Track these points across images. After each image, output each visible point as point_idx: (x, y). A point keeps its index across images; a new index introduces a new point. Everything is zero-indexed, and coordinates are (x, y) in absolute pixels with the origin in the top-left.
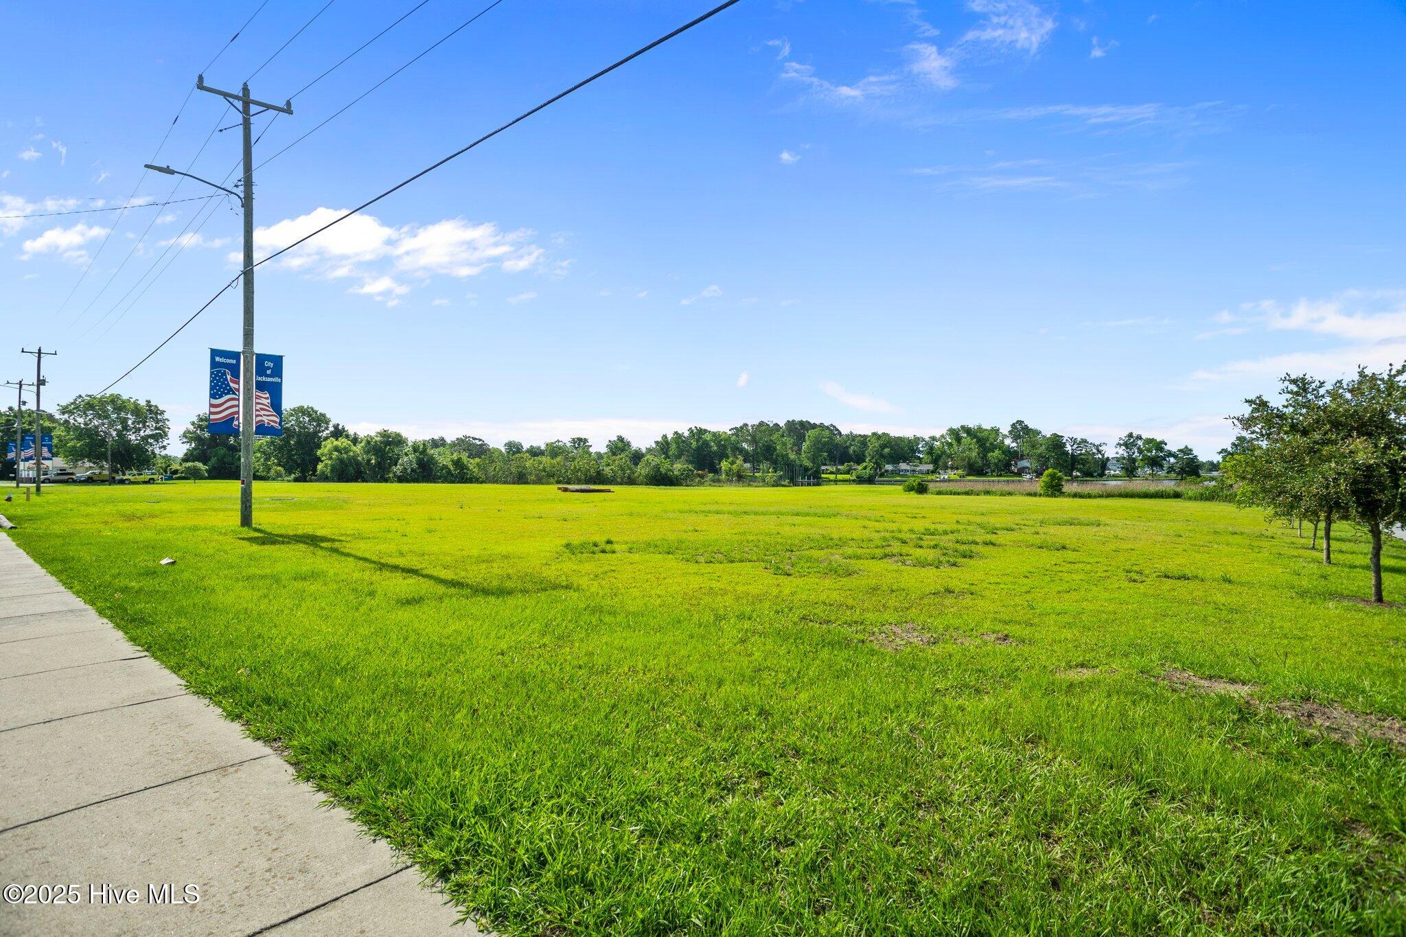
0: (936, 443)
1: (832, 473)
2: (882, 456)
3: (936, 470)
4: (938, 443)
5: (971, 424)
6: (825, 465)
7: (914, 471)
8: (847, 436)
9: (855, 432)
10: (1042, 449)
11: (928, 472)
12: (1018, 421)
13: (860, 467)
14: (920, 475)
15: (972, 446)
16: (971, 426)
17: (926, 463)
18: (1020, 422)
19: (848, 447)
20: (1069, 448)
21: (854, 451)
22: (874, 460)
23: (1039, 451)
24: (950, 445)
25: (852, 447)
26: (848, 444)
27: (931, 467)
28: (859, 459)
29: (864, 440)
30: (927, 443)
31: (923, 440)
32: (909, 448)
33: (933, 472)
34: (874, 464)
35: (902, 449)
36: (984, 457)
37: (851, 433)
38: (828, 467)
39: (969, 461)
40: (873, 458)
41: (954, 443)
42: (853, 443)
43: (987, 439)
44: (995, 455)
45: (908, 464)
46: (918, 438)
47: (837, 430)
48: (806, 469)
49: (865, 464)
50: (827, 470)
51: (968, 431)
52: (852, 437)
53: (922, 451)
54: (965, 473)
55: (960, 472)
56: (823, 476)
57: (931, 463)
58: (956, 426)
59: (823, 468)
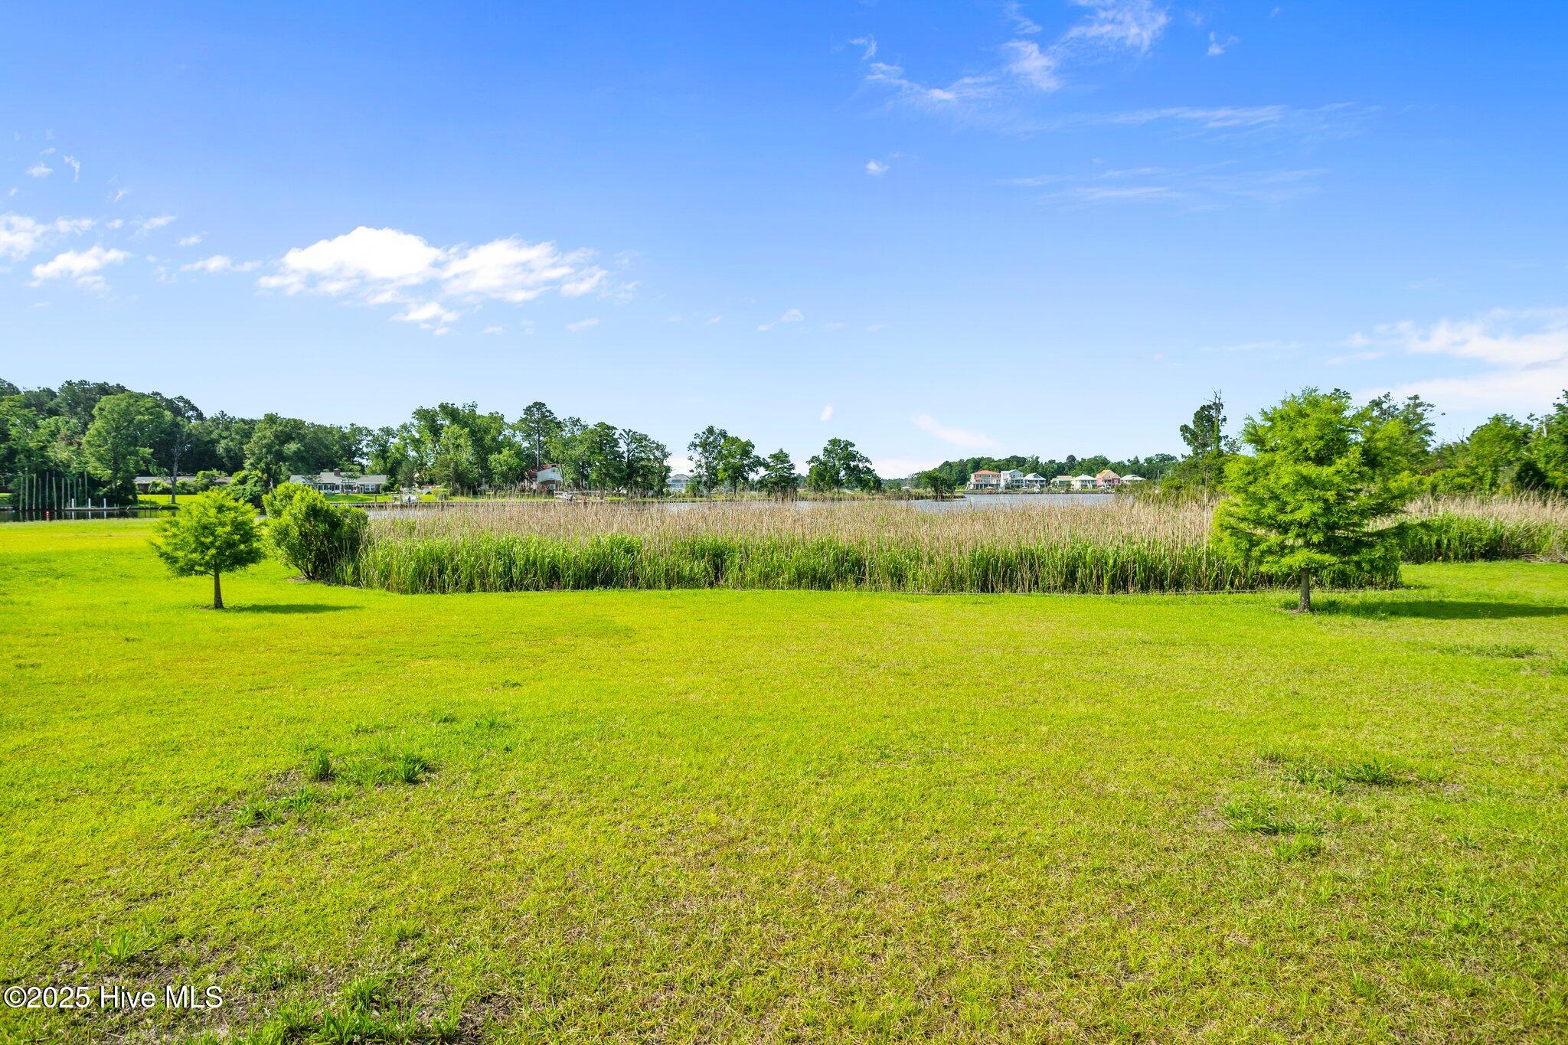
0: (392, 440)
1: (165, 491)
2: (280, 457)
3: (392, 485)
4: (396, 441)
5: (459, 403)
6: (147, 474)
7: (350, 487)
8: (213, 420)
9: (230, 414)
10: (579, 451)
11: (377, 491)
12: (536, 404)
13: (233, 480)
14: (361, 496)
15: (462, 441)
16: (459, 405)
17: (374, 473)
18: (539, 406)
19: (214, 442)
20: (622, 447)
21: (228, 450)
22: (262, 465)
23: (578, 452)
24: (417, 443)
25: (223, 443)
26: (214, 436)
27: (383, 480)
28: (233, 464)
29: (248, 428)
30: (375, 440)
31: (369, 433)
32: (343, 447)
33: (388, 489)
34: (263, 472)
35: (327, 447)
36: (483, 461)
37: (223, 414)
38: (157, 480)
39: (456, 470)
40: (260, 460)
41: (427, 437)
42: (225, 434)
43: (487, 431)
44: (499, 460)
45: (337, 474)
46: (360, 430)
47: (194, 408)
48: (95, 483)
49: (242, 474)
50: (156, 485)
51: (452, 413)
52: (224, 422)
53: (367, 454)
54: (448, 491)
55: (439, 488)
56: (141, 497)
57: (383, 472)
58: (432, 404)
59: (140, 480)
